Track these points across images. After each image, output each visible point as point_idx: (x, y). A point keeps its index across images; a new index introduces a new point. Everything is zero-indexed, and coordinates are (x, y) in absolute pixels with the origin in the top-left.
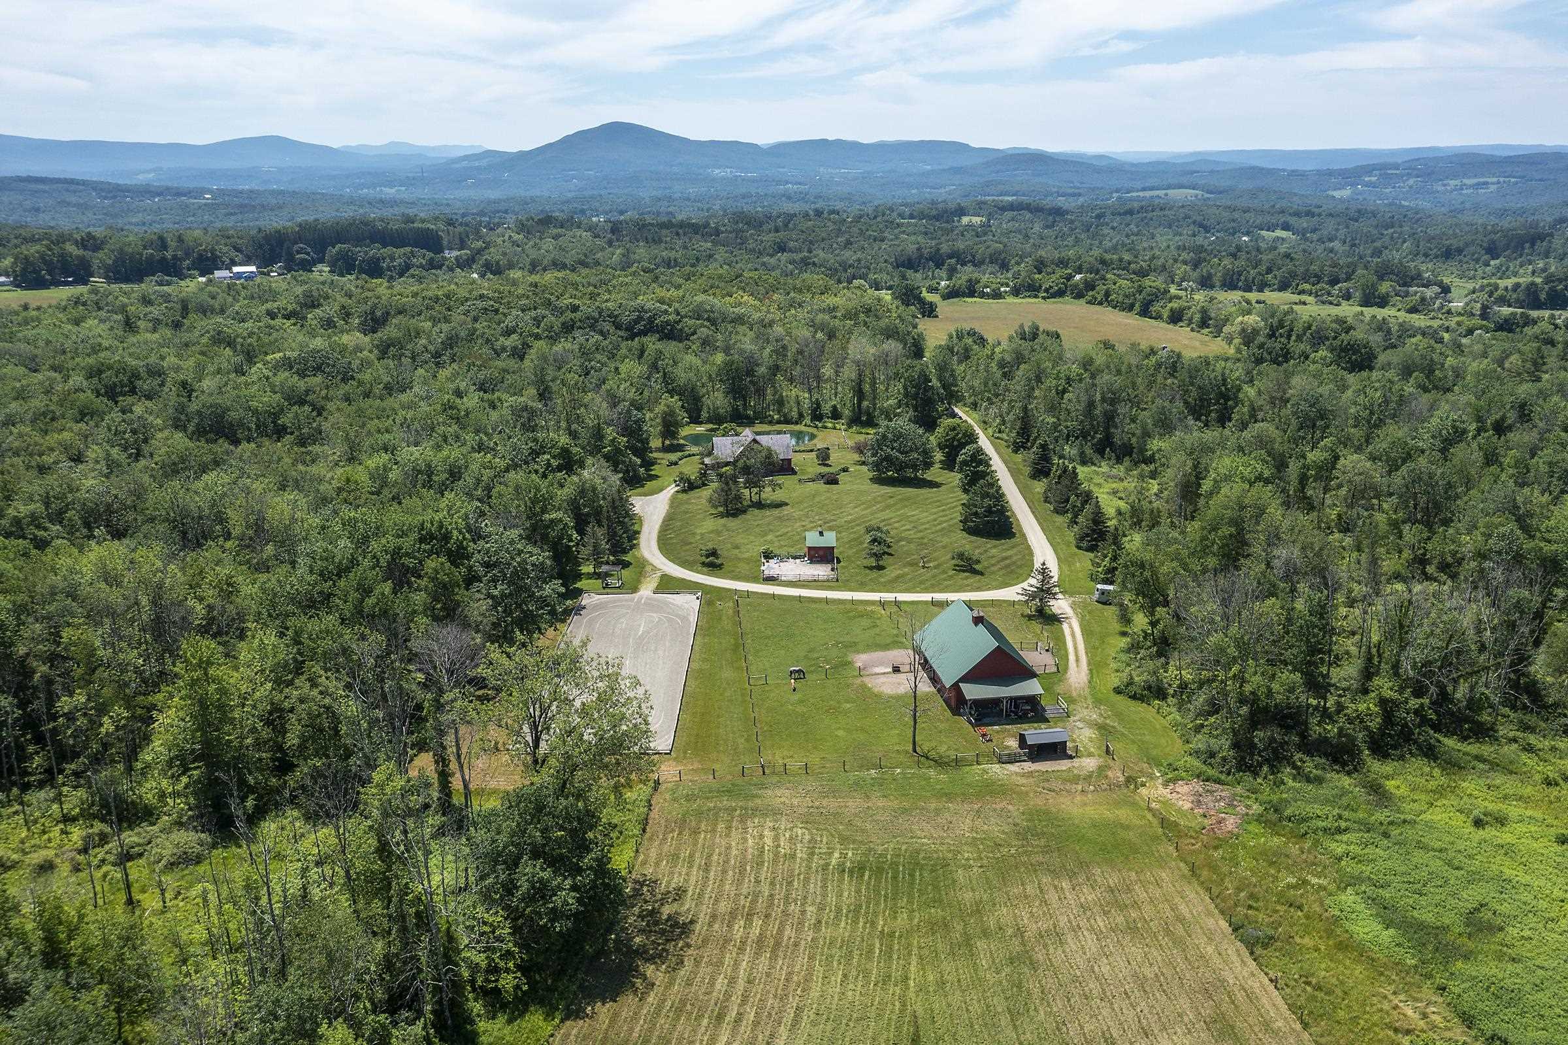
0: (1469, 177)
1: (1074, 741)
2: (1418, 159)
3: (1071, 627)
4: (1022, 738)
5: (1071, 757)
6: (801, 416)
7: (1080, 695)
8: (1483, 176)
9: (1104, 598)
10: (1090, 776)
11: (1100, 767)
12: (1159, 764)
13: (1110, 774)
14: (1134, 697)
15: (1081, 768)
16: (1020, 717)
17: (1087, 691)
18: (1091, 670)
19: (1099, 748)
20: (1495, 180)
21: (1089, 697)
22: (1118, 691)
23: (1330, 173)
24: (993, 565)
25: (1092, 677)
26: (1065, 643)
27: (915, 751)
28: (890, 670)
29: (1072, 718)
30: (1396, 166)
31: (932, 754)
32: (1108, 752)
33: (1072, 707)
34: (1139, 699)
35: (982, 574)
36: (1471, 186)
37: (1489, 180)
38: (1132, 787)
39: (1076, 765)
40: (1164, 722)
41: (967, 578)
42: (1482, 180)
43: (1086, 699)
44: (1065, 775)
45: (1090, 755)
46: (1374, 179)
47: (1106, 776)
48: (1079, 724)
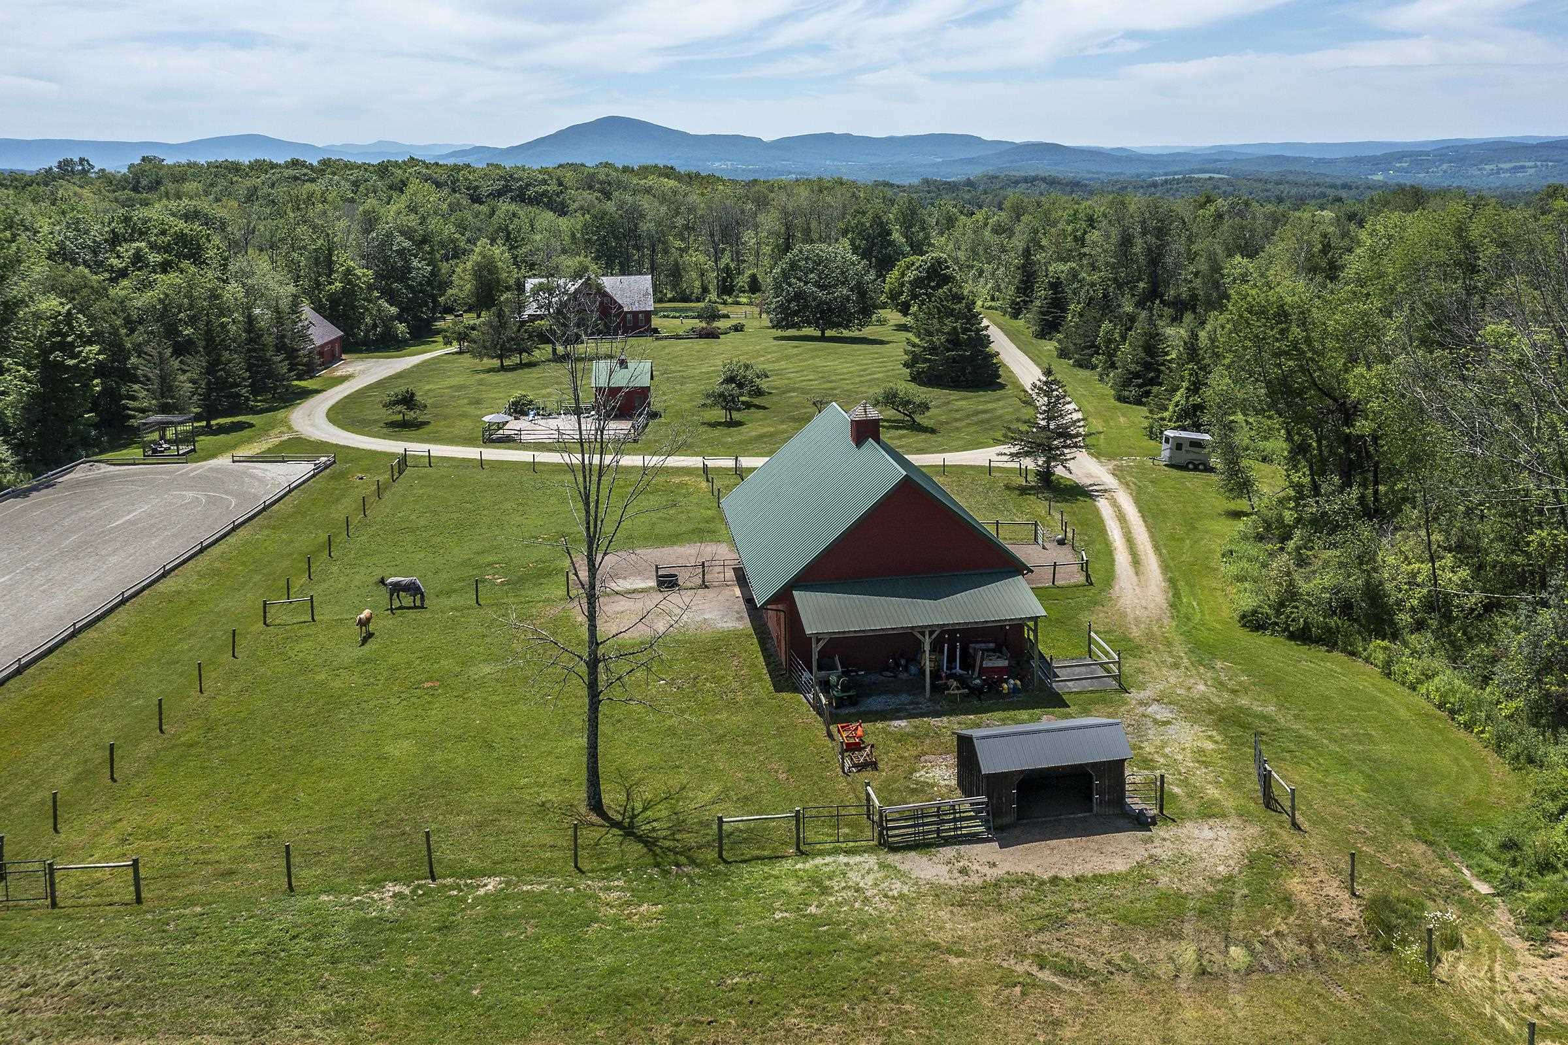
0: (1505, 162)
1: (1147, 763)
2: (1448, 147)
3: (1115, 504)
4: (966, 751)
5: (1142, 822)
6: (705, 290)
7: (1150, 636)
8: (1518, 160)
9: (1183, 457)
10: (1223, 900)
11: (1253, 861)
12: (1467, 846)
13: (1294, 884)
14: (1303, 636)
15: (1182, 863)
16: (976, 692)
17: (1169, 625)
18: (1172, 582)
19: (1236, 785)
20: (1531, 164)
21: (1177, 639)
22: (1253, 622)
23: (1359, 160)
24: (956, 420)
25: (1177, 595)
26: (1103, 531)
27: (596, 805)
28: (652, 583)
29: (1135, 695)
30: (1427, 154)
31: (657, 821)
32: (1269, 801)
33: (1131, 664)
34: (1318, 641)
35: (933, 431)
36: (1507, 170)
37: (1527, 164)
38: (1413, 951)
39: (1164, 852)
40: (1418, 700)
41: (900, 437)
42: (1518, 164)
43: (1169, 644)
44: (1124, 894)
45: (1209, 812)
46: (1405, 165)
47: (1287, 900)
48: (1159, 712)
